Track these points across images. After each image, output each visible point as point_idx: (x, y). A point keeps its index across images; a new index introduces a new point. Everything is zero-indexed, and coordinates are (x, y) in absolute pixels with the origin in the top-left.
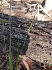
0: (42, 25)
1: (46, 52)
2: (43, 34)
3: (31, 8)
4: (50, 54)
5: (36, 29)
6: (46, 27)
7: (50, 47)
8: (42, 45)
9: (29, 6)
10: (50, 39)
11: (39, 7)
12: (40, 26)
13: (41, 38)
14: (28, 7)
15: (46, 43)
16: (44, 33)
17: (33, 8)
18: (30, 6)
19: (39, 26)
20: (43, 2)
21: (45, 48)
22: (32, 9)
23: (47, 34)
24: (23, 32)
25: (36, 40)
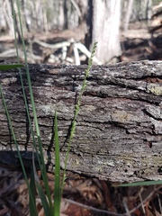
0: (113, 74)
1: (137, 141)
2: (120, 94)
3: (52, 56)
4: (151, 146)
5: (99, 84)
6: (124, 75)
7: (146, 125)
8: (123, 121)
9: (47, 48)
10: (141, 103)
11: (79, 50)
12: (108, 75)
13: (118, 103)
14: (44, 52)
15: (135, 115)
16: (122, 91)
17: (60, 56)
18: (50, 49)
19: (105, 77)
20: (86, 35)
21: (134, 131)
22: (57, 59)
23: (130, 92)
24: (63, 95)
25: (106, 112)
